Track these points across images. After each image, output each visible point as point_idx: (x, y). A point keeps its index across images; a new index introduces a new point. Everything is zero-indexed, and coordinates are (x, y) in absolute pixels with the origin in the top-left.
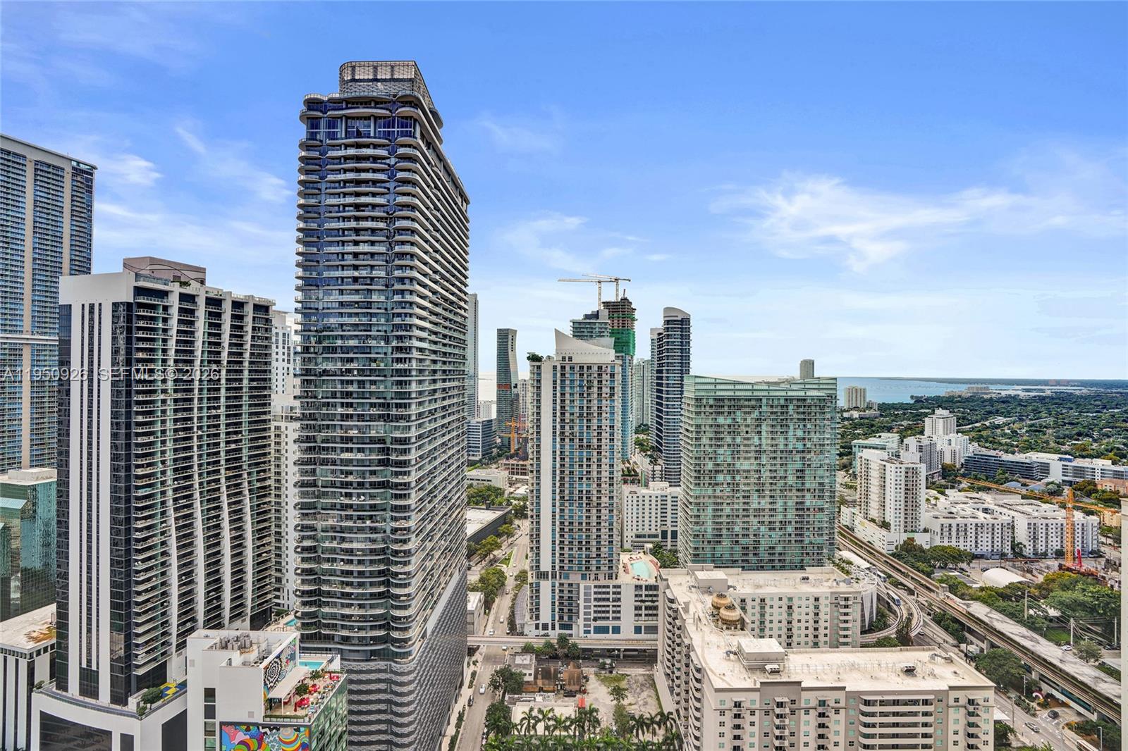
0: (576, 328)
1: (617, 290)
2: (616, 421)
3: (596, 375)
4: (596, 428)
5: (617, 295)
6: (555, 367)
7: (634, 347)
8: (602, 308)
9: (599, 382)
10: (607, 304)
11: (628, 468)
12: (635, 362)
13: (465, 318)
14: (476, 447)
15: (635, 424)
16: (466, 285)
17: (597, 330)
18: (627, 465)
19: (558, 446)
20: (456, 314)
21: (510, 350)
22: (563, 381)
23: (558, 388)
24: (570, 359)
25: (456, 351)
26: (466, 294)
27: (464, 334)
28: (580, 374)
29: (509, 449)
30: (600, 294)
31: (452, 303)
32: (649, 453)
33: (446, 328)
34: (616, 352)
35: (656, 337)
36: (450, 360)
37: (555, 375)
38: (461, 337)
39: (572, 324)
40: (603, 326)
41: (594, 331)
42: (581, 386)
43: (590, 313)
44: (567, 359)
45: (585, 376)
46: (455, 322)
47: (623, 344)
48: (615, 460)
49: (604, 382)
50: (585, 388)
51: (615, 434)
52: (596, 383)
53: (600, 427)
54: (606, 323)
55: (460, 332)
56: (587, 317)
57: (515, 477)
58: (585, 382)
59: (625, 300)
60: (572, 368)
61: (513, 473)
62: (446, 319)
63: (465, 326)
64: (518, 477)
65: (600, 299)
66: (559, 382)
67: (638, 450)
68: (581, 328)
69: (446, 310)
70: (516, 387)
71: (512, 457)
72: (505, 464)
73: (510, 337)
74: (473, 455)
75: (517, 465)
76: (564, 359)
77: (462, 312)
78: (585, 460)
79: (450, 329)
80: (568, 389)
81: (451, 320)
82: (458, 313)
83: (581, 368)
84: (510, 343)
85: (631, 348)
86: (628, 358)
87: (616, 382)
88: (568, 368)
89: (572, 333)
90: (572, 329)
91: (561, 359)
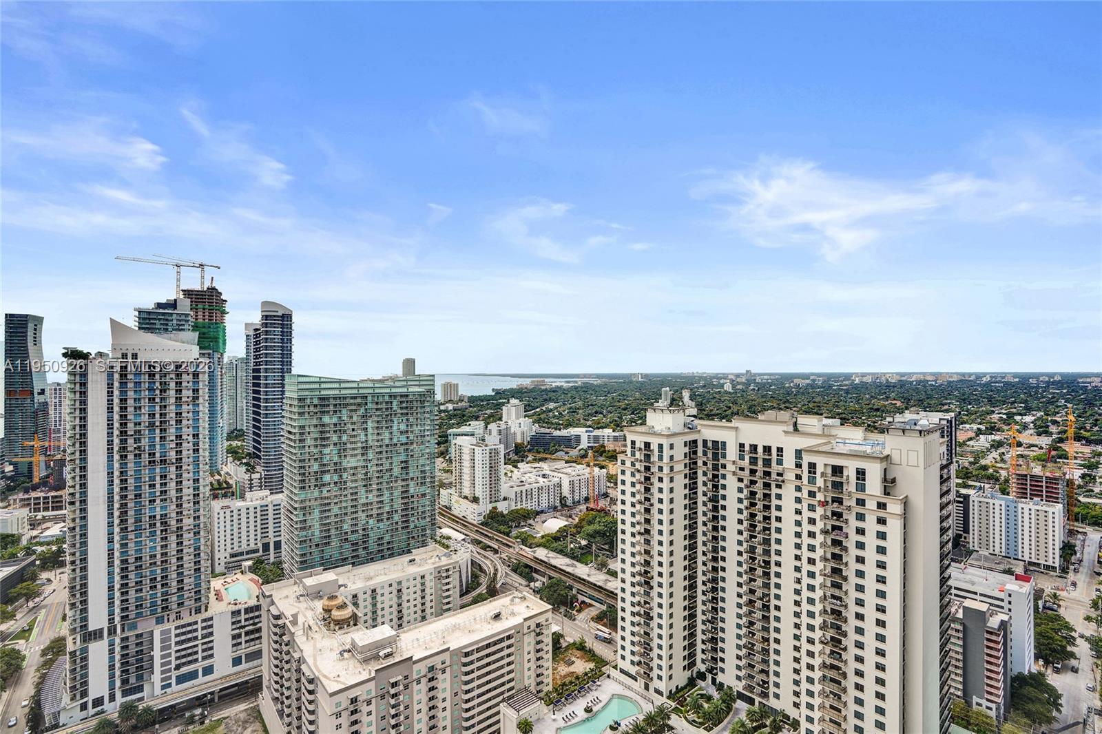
0: (144, 319)
1: (202, 277)
2: (201, 429)
3: (173, 376)
4: (174, 438)
5: (202, 283)
7: (224, 344)
8: (182, 297)
9: (179, 384)
10: (188, 293)
11: (218, 481)
12: (226, 360)
15: (226, 430)
17: (175, 322)
18: (217, 477)
19: (116, 465)
21: (30, 344)
22: (123, 385)
23: (116, 393)
24: (135, 356)
28: (150, 375)
29: (31, 477)
30: (178, 280)
32: (244, 461)
34: (201, 348)
35: (252, 333)
37: (110, 376)
39: (137, 313)
40: (183, 317)
41: (170, 323)
42: (151, 390)
43: (164, 301)
44: (130, 356)
45: (157, 377)
47: (210, 339)
48: (201, 473)
49: (184, 384)
50: (158, 392)
51: (201, 443)
52: (172, 385)
53: (179, 437)
54: (187, 315)
56: (159, 305)
57: (41, 514)
58: (158, 384)
59: (212, 290)
64: (46, 514)
65: (178, 286)
66: (116, 384)
67: (230, 459)
68: (150, 319)
72: (25, 499)
73: (31, 326)
75: (45, 498)
76: (124, 356)
78: (158, 478)
80: (131, 394)
84: (30, 334)
85: (221, 344)
86: (217, 355)
87: (201, 384)
89: (137, 324)
90: (137, 319)
91: (121, 356)
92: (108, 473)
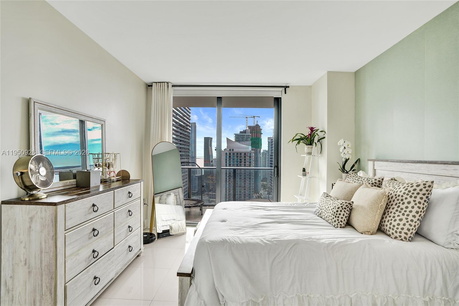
0: (237, 137)
1: (254, 121)
2: (251, 176)
3: (243, 157)
4: (243, 179)
5: (254, 123)
6: (226, 154)
7: (261, 145)
8: (248, 129)
9: (245, 160)
10: (250, 127)
12: (262, 151)
13: (189, 133)
14: (195, 187)
15: (262, 177)
16: (190, 120)
17: (245, 138)
18: (258, 195)
19: (228, 186)
20: (185, 131)
21: (209, 146)
22: (230, 159)
23: (228, 162)
24: (233, 150)
25: (186, 147)
26: (189, 123)
27: (189, 140)
28: (237, 157)
29: (209, 188)
30: (247, 123)
31: (184, 127)
32: (267, 190)
33: (181, 137)
34: (252, 147)
35: (270, 141)
36: (183, 150)
37: (226, 157)
38: (188, 141)
39: (235, 135)
40: (248, 136)
41: (244, 138)
42: (237, 162)
43: (242, 131)
44: (231, 150)
45: (239, 157)
46: (185, 135)
47: (256, 143)
48: (251, 192)
49: (247, 160)
50: (239, 162)
51: (251, 181)
52: (243, 160)
53: (245, 178)
54: (249, 135)
55: (187, 139)
57: (211, 199)
58: (239, 160)
59: (257, 125)
60: (234, 154)
61: (210, 198)
62: (181, 133)
63: (189, 136)
64: (212, 199)
65: (247, 125)
66: (228, 159)
67: (262, 188)
69: (181, 130)
70: (212, 162)
71: (210, 191)
72: (207, 194)
73: (210, 140)
74: (194, 190)
75: (212, 194)
76: (230, 150)
77: (188, 131)
78: (239, 192)
79: (183, 137)
80: (232, 162)
81: (183, 134)
82: (186, 131)
83: (237, 154)
84: (209, 143)
86: (259, 150)
87: (252, 160)
88: (232, 154)
89: (235, 139)
90: (235, 137)
91: (229, 150)
92: (226, 188)
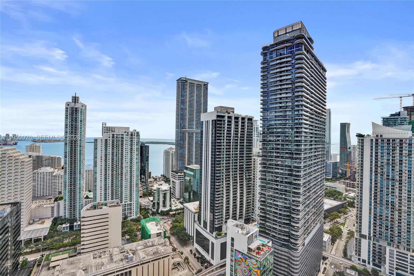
0: (385, 121)
3: (399, 144)
4: (398, 171)
6: (372, 140)
8: (403, 110)
9: (401, 148)
10: (406, 108)
13: (325, 119)
14: (329, 173)
16: (325, 106)
17: (399, 121)
19: (373, 177)
20: (321, 118)
21: (347, 132)
22: (376, 147)
23: (374, 150)
24: (381, 136)
25: (321, 133)
26: (325, 109)
27: (325, 126)
28: (388, 144)
29: (346, 175)
30: (401, 103)
31: (319, 113)
33: (316, 123)
34: (413, 132)
36: (318, 136)
37: (372, 144)
38: (323, 127)
39: (382, 119)
40: (403, 119)
41: (397, 122)
42: (388, 149)
43: (394, 113)
44: (379, 136)
45: (391, 144)
46: (321, 121)
49: (404, 148)
50: (391, 151)
52: (398, 148)
53: (401, 170)
55: (323, 125)
56: (392, 115)
57: (348, 188)
58: (391, 147)
60: (382, 140)
61: (347, 186)
62: (316, 120)
63: (325, 122)
64: (350, 188)
65: (401, 106)
66: (374, 147)
68: (388, 121)
69: (316, 116)
70: (350, 148)
71: (347, 179)
72: (344, 182)
73: (347, 126)
74: (328, 176)
75: (350, 183)
76: (377, 136)
77: (324, 117)
78: (390, 186)
79: (318, 124)
80: (379, 151)
81: (318, 120)
82: (322, 117)
83: (389, 140)
84: (347, 129)
88: (380, 141)
89: (382, 123)
90: (382, 121)
91: (376, 136)
92: (370, 179)
